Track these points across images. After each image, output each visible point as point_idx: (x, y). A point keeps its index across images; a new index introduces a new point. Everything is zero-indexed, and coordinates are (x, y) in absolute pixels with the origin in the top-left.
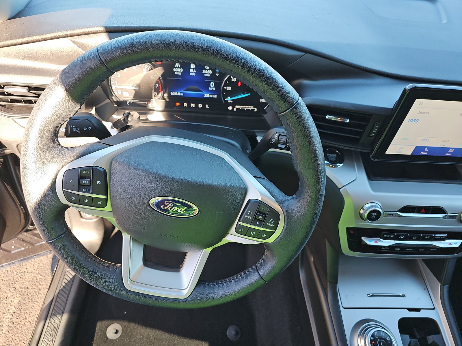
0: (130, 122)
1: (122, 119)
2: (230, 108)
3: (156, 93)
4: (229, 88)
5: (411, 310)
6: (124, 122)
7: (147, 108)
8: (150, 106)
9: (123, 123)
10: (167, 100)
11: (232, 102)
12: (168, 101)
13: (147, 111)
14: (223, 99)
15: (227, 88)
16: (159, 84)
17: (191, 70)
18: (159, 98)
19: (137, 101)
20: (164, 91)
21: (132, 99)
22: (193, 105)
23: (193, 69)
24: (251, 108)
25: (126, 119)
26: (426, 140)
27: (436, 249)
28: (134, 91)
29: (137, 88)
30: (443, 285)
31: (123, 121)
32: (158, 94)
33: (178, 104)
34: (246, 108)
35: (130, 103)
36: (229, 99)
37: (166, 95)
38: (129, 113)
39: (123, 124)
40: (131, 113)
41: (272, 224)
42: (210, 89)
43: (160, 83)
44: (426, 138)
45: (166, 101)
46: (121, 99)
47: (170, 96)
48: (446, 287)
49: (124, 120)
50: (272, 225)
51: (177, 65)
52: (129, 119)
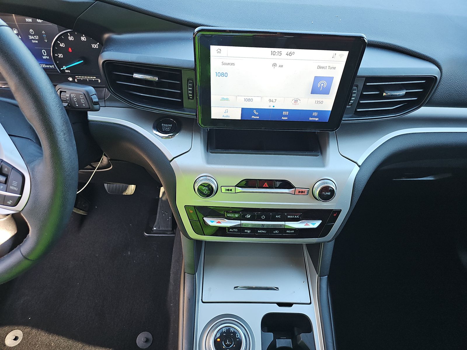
2: (70, 79)
4: (61, 56)
5: (280, 304)
14: (57, 68)
15: (58, 55)
24: (94, 78)
26: (249, 100)
27: (293, 231)
30: (321, 276)
34: (87, 78)
41: (15, 187)
42: (44, 57)
44: (248, 98)
48: (325, 278)
50: (15, 189)
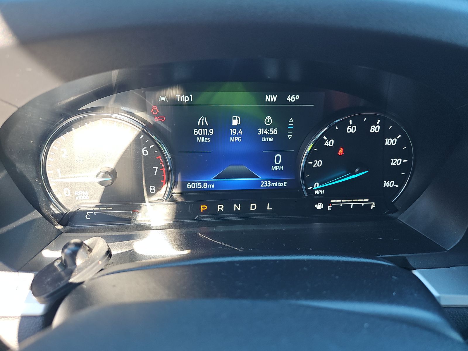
0: (81, 269)
1: (56, 264)
2: (320, 206)
3: (152, 188)
4: (318, 163)
6: (63, 270)
7: (132, 223)
8: (141, 217)
9: (60, 274)
10: (180, 200)
11: (322, 192)
12: (182, 202)
13: (134, 230)
14: (304, 188)
15: (314, 163)
16: (160, 167)
17: (233, 131)
18: (161, 198)
19: (109, 210)
20: (173, 181)
21: (96, 206)
22: (237, 207)
23: (237, 127)
24: (363, 202)
25: (69, 262)
28: (102, 188)
29: (109, 179)
31: (59, 269)
32: (158, 189)
33: (204, 208)
34: (352, 202)
35: (92, 215)
36: (318, 188)
37: (176, 191)
38: (79, 245)
39: (59, 278)
40: (85, 242)
42: (274, 168)
43: (162, 163)
45: (177, 203)
46: (71, 208)
47: (185, 193)
49: (64, 265)
51: (202, 121)
52: (79, 262)
